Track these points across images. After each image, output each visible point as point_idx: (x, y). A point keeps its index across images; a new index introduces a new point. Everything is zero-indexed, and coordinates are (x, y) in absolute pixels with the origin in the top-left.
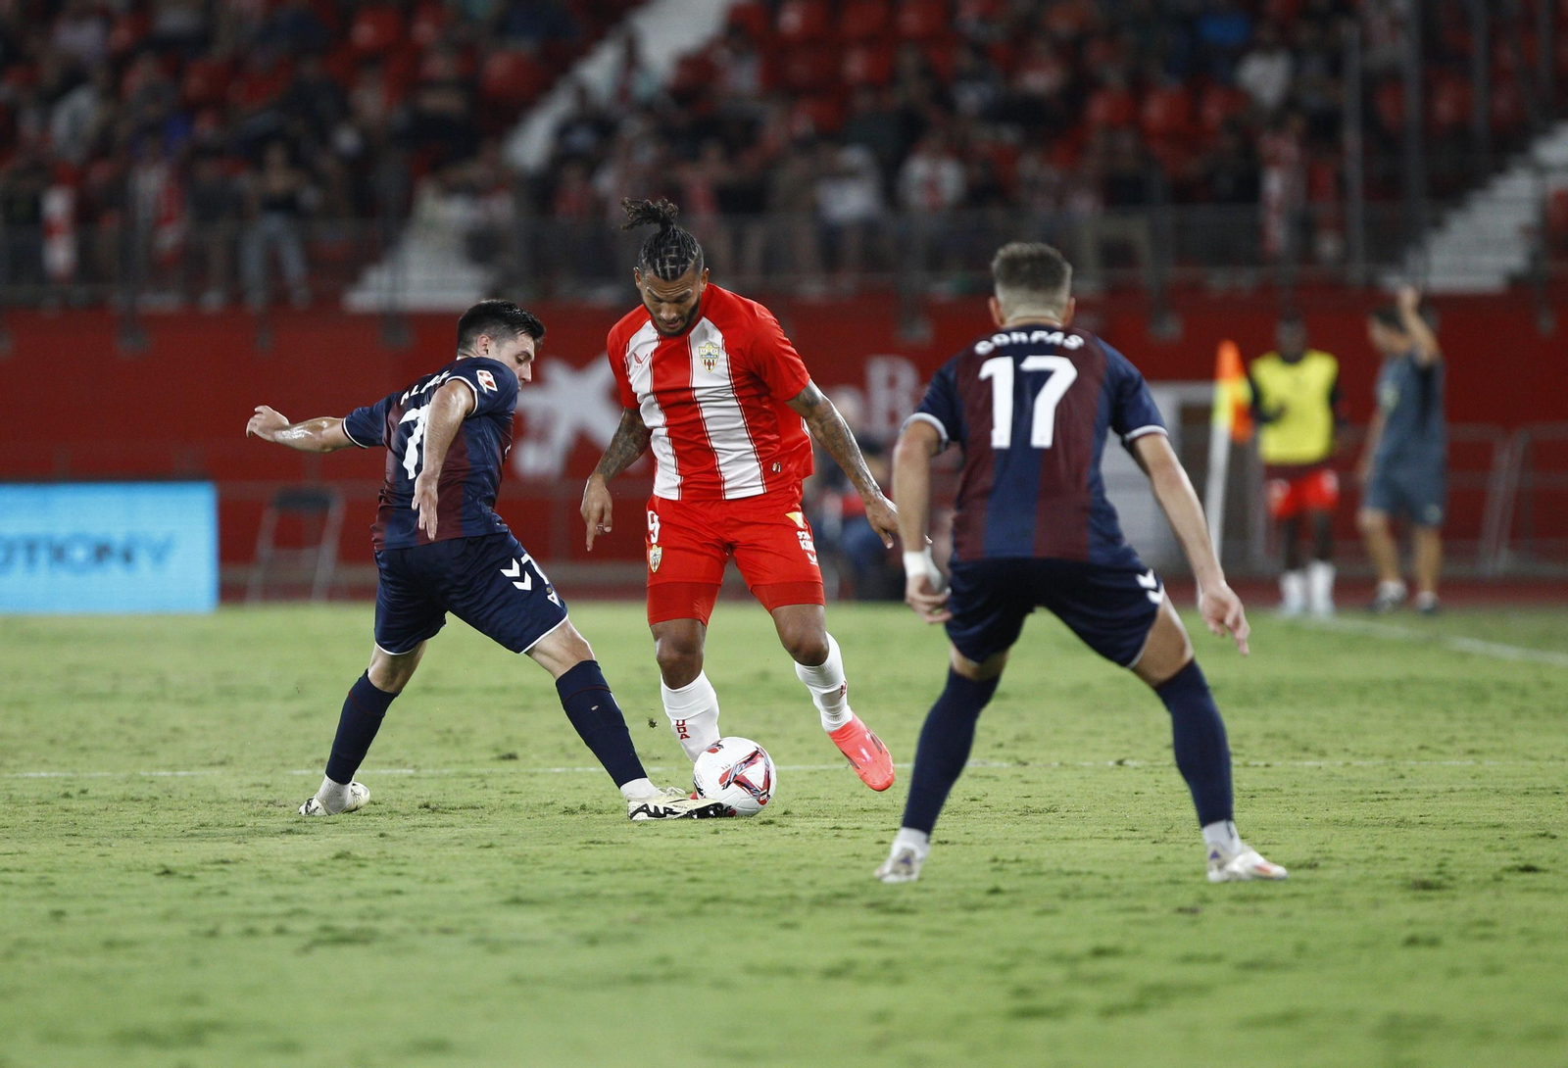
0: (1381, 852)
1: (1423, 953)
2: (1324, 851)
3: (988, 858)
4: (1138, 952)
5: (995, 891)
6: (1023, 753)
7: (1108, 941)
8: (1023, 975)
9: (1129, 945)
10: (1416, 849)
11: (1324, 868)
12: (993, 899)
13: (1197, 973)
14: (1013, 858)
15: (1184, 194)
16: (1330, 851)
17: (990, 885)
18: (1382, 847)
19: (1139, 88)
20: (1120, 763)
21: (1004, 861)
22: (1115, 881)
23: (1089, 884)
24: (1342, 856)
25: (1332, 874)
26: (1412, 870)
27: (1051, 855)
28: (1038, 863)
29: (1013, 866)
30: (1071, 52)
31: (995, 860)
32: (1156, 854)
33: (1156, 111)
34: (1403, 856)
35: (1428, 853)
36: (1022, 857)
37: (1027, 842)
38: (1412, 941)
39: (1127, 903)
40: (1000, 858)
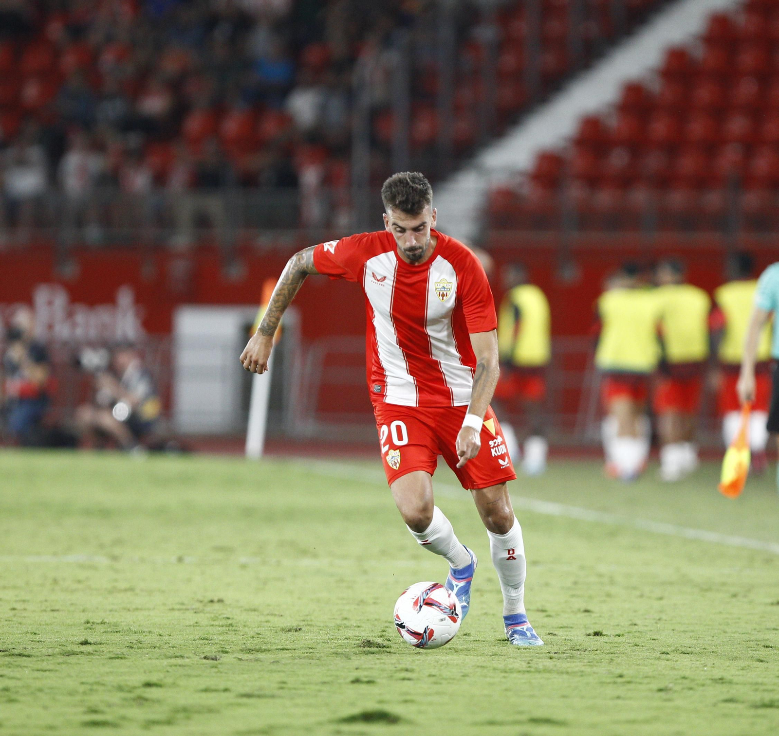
0: (345, 622)
1: (363, 688)
2: (307, 621)
3: (83, 621)
4: (174, 685)
5: (86, 643)
6: (117, 551)
7: (154, 678)
8: (94, 699)
9: (169, 680)
10: (368, 620)
11: (306, 632)
12: (83, 648)
13: (211, 700)
14: (100, 621)
15: (249, 181)
16: (311, 620)
17: (82, 639)
18: (346, 619)
19: (218, 111)
20: (180, 560)
21: (93, 623)
22: (166, 638)
23: (148, 639)
24: (318, 624)
25: (310, 636)
26: (363, 634)
27: (126, 619)
28: (116, 625)
29: (100, 626)
30: (176, 86)
31: (88, 622)
32: (196, 620)
33: (232, 125)
34: (359, 625)
35: (376, 623)
36: (105, 620)
37: (111, 611)
38: (357, 681)
39: (172, 652)
40: (91, 621)
